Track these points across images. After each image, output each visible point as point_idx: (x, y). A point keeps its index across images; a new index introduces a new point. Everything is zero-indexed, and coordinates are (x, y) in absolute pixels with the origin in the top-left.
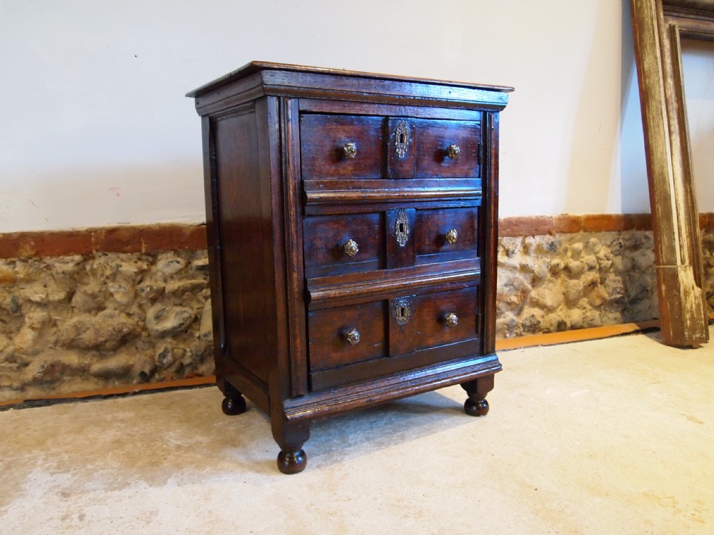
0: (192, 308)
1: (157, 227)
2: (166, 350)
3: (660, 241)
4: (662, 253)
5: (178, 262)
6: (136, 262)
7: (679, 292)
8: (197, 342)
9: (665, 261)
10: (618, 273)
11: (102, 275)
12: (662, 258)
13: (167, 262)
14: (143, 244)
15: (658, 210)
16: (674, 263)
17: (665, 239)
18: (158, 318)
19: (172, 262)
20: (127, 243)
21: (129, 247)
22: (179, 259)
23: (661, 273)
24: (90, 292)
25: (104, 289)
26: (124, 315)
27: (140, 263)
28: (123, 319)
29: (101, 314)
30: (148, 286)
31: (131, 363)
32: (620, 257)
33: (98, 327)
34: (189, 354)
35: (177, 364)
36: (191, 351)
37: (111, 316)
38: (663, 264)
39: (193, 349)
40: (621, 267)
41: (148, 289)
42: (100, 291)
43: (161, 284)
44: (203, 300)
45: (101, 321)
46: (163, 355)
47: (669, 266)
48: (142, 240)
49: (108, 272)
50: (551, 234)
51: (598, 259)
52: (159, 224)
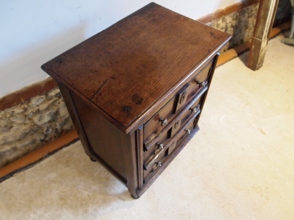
0: (54, 109)
1: (26, 89)
2: (48, 128)
3: (258, 27)
4: (257, 32)
5: (42, 98)
6: (21, 106)
7: (259, 50)
8: (60, 120)
9: (257, 36)
10: (232, 26)
11: (6, 118)
12: (256, 34)
13: (36, 100)
14: (21, 99)
15: (261, 13)
16: (261, 39)
17: (260, 27)
18: (40, 120)
19: (39, 99)
20: (13, 102)
21: (15, 103)
22: (42, 97)
23: (254, 41)
24: (3, 126)
25: (9, 121)
26: (23, 125)
27: (23, 106)
28: (24, 127)
29: (12, 130)
30: (31, 113)
31: (34, 138)
32: (235, 21)
33: (14, 136)
34: (58, 125)
35: (54, 130)
36: (59, 124)
37: (18, 129)
38: (256, 37)
39: (60, 122)
40: (234, 25)
41: (32, 114)
42: (8, 123)
43: (37, 108)
44: (58, 105)
45: (14, 132)
46: (48, 130)
47: (258, 39)
48: (20, 97)
49: (8, 116)
50: (210, 21)
51: (227, 24)
52: (26, 87)
